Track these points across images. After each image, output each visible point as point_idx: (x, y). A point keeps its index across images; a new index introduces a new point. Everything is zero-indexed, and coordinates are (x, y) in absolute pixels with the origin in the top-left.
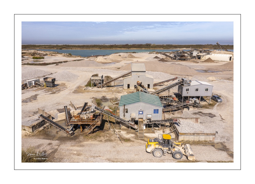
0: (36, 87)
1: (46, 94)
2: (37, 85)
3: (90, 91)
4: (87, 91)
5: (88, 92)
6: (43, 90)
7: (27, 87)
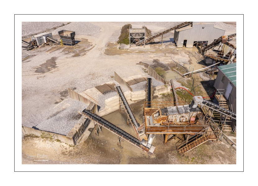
0: (49, 45)
1: (67, 58)
2: (49, 41)
3: (128, 50)
4: (125, 51)
5: (127, 52)
6: (61, 50)
7: (37, 46)
